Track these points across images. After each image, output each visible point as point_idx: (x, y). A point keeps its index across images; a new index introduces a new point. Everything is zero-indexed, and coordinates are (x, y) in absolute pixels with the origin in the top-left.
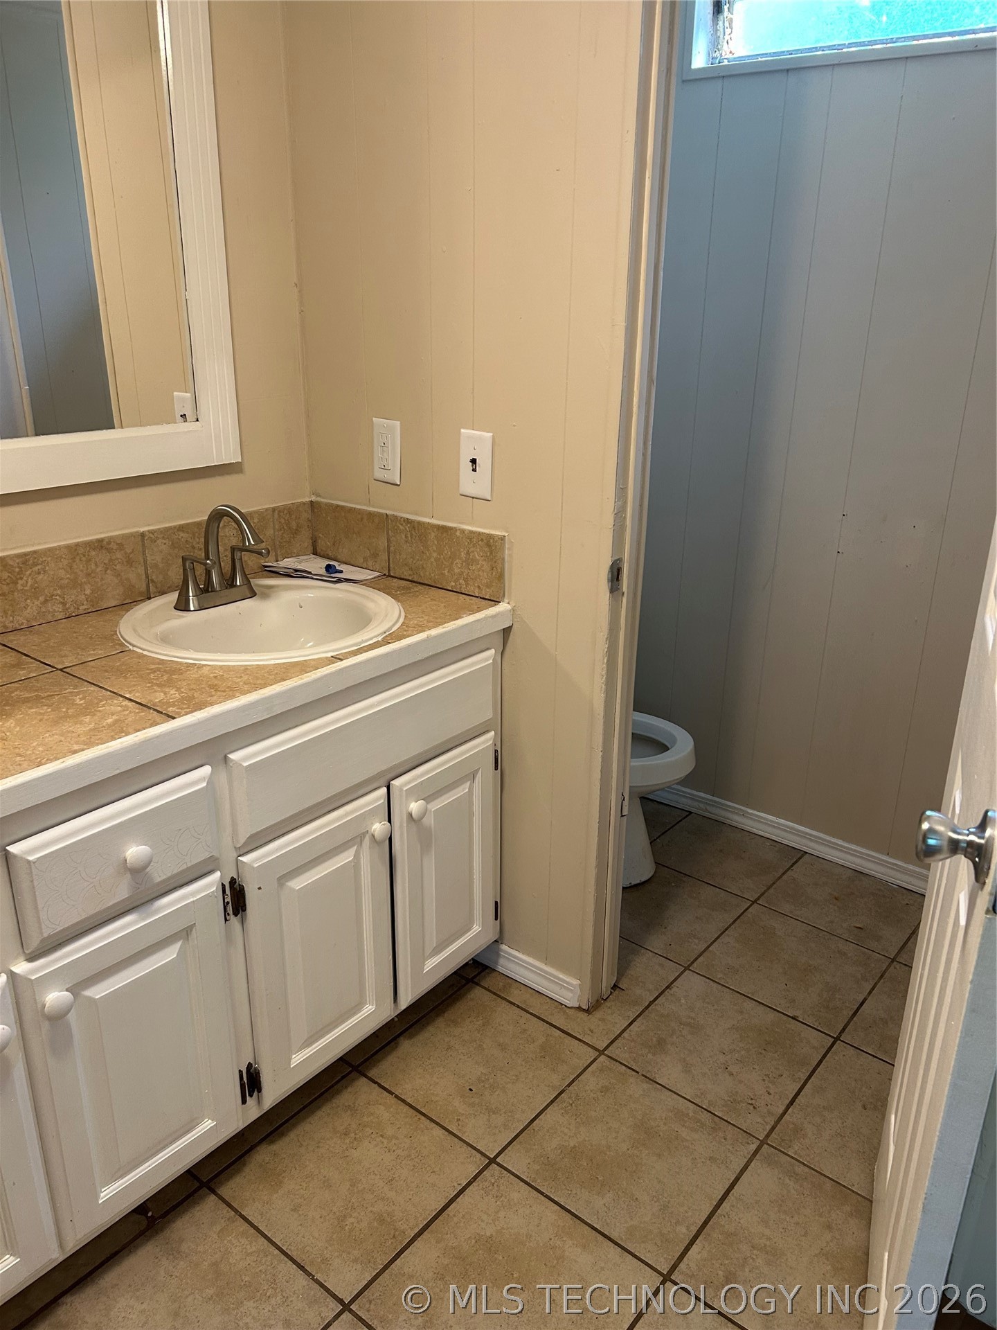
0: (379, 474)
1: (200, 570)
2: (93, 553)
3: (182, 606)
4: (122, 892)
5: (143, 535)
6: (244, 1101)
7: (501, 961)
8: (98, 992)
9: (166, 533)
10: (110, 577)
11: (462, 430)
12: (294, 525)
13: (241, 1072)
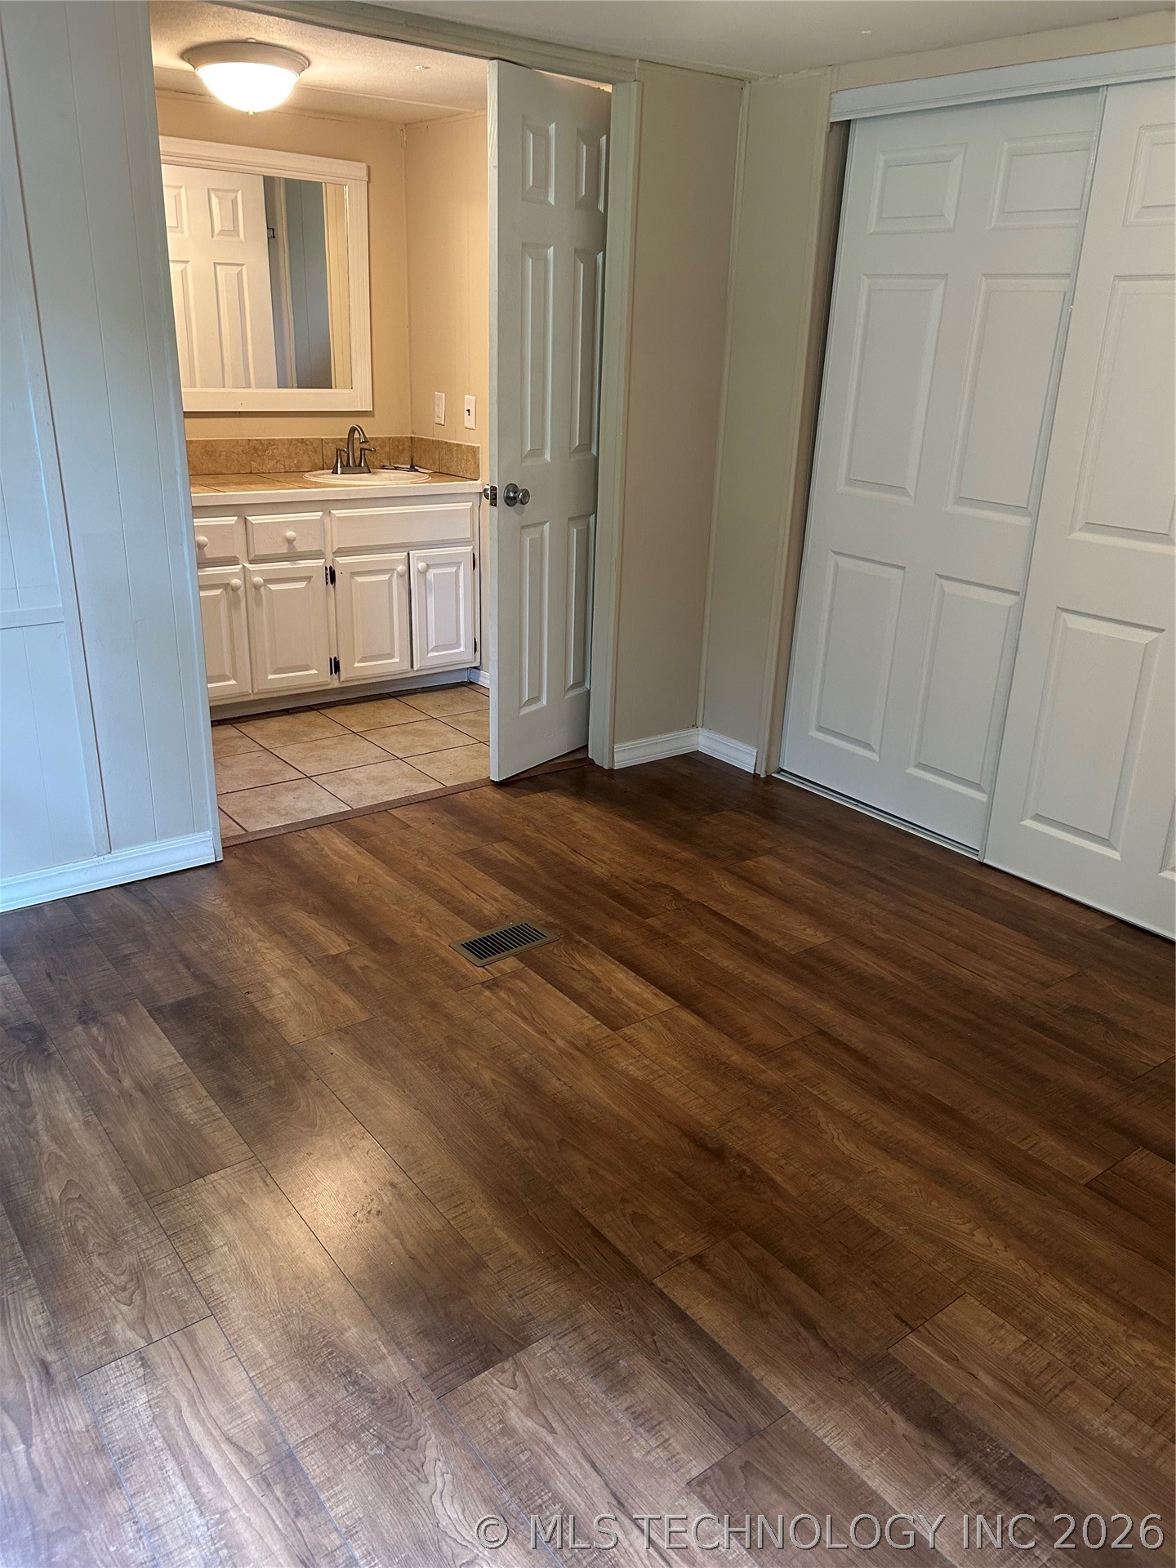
0: (437, 420)
1: (344, 455)
2: (299, 444)
3: (335, 472)
4: (284, 550)
5: (322, 440)
6: (331, 673)
7: (481, 679)
8: (273, 587)
9: (334, 441)
10: (305, 457)
11: (466, 396)
12: (401, 448)
13: (331, 659)
